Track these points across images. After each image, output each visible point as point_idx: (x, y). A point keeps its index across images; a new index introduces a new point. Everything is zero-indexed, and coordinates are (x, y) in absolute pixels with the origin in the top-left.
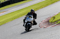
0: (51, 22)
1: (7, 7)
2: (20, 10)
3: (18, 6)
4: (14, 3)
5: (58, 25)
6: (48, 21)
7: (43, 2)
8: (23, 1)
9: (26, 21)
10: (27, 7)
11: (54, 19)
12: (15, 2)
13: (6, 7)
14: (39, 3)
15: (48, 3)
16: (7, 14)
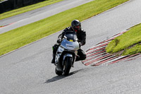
0: (110, 52)
1: (7, 16)
2: (36, 23)
3: (33, 12)
4: (24, 5)
5: (126, 59)
6: (103, 50)
8: (44, 2)
9: (60, 50)
10: (52, 17)
11: (116, 45)
12: (25, 3)
13: (5, 17)
14: (82, 6)
15: (104, 5)
16: (6, 33)
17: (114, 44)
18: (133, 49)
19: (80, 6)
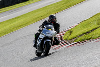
0: (66, 40)
2: (14, 19)
3: (12, 11)
5: (77, 45)
6: (61, 38)
7: (52, 5)
8: (19, 4)
9: (42, 36)
10: (25, 14)
11: (71, 34)
12: (5, 5)
14: (47, 6)
17: (69, 34)
18: (83, 37)
19: (45, 7)
